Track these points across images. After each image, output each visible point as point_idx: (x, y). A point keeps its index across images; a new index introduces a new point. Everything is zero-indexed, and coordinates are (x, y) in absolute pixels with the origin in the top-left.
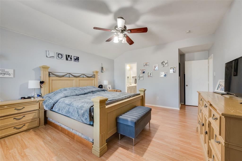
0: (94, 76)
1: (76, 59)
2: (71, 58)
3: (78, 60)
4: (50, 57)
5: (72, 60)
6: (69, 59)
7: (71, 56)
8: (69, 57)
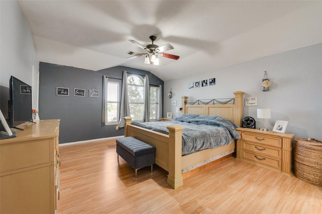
0: (233, 100)
1: (211, 82)
2: (206, 83)
3: (214, 82)
4: (191, 88)
5: (207, 85)
6: (204, 84)
7: (207, 80)
8: (204, 83)
